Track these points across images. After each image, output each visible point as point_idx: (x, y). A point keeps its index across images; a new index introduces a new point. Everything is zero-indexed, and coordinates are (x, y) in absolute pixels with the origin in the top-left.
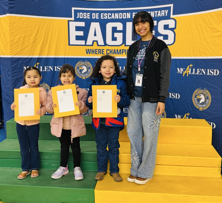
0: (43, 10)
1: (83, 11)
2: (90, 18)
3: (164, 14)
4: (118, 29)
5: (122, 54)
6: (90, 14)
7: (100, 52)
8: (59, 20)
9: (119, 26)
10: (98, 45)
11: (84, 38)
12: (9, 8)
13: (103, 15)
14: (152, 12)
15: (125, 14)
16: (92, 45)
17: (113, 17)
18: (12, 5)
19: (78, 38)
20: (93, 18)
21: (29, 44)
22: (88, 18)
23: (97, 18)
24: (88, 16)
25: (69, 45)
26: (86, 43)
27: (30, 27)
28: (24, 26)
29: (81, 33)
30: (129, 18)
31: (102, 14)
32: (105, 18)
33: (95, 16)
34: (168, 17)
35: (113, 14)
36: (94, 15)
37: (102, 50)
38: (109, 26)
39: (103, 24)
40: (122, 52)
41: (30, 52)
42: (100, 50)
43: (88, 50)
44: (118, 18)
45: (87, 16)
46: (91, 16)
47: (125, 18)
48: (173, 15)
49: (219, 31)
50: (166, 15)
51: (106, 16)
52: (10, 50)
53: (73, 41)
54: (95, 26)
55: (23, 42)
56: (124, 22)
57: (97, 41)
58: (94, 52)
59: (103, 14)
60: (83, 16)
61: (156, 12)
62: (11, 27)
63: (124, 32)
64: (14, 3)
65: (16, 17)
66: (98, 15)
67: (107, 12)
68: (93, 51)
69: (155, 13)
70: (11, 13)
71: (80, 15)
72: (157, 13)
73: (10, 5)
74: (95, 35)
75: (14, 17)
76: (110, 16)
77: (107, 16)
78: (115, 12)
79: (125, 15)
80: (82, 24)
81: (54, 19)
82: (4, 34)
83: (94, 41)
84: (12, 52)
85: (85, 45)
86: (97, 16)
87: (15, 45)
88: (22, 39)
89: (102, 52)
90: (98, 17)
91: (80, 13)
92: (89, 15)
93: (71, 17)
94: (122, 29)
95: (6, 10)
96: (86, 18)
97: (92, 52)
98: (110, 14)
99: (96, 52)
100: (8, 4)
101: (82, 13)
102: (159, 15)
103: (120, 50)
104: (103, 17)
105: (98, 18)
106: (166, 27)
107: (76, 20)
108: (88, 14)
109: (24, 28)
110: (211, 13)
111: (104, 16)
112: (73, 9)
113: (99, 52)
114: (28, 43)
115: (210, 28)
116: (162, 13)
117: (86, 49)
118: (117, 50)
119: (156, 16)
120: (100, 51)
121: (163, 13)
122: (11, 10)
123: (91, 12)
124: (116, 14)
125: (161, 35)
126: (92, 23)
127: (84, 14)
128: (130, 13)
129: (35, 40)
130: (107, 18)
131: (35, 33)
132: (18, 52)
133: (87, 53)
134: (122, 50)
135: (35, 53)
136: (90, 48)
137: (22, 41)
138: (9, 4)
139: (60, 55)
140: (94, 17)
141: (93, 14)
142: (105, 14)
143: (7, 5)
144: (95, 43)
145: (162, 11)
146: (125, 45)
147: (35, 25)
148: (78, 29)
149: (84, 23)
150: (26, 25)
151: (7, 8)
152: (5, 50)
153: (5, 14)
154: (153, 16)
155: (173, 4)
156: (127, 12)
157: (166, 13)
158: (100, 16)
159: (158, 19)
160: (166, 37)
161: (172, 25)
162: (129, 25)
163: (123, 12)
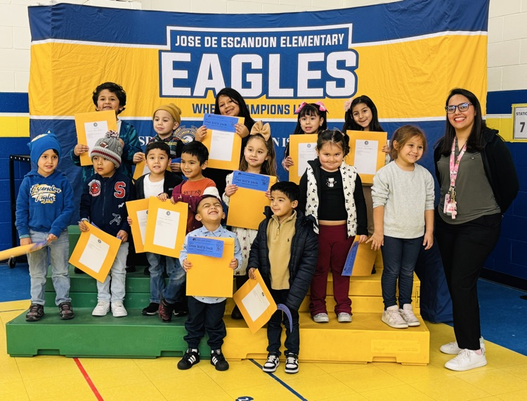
0: (113, 32)
1: (188, 34)
2: (200, 46)
3: (336, 40)
4: (253, 67)
5: (262, 113)
6: (200, 38)
8: (143, 49)
9: (256, 61)
10: (216, 97)
11: (190, 83)
12: (53, 28)
13: (224, 40)
14: (315, 37)
15: (267, 38)
16: (205, 97)
17: (244, 44)
18: (57, 24)
19: (178, 83)
20: (206, 46)
21: (87, 95)
22: (197, 45)
23: (213, 46)
24: (197, 42)
25: (161, 96)
26: (192, 92)
27: (89, 63)
28: (79, 60)
29: (183, 74)
30: (275, 46)
31: (223, 38)
32: (229, 46)
33: (210, 42)
34: (343, 47)
35: (244, 39)
36: (208, 40)
38: (237, 62)
39: (225, 58)
40: (262, 110)
43: (197, 105)
44: (253, 46)
45: (195, 42)
46: (202, 42)
47: (267, 46)
48: (353, 42)
49: (424, 74)
50: (341, 43)
51: (232, 43)
52: (54, 105)
53: (168, 88)
54: (210, 61)
55: (77, 90)
56: (264, 53)
57: (213, 88)
59: (225, 38)
60: (188, 42)
61: (323, 36)
62: (56, 63)
63: (265, 71)
64: (60, 20)
65: (64, 44)
66: (215, 40)
67: (234, 35)
68: (206, 107)
69: (321, 39)
70: (55, 38)
71: (182, 41)
72: (325, 39)
73: (54, 23)
74: (210, 77)
75: (60, 44)
76: (239, 42)
77: (233, 42)
78: (247, 35)
79: (266, 40)
80: (186, 57)
81: (133, 48)
82: (40, 76)
83: (207, 89)
84: (56, 109)
85: (192, 96)
86: (214, 42)
87: (62, 97)
88: (74, 86)
90: (215, 44)
91: (182, 37)
92: (198, 40)
93: (166, 44)
94: (261, 67)
95: (45, 32)
96: (193, 45)
97: (205, 109)
98: (239, 39)
99: (212, 109)
100: (50, 21)
101: (185, 37)
102: (328, 42)
103: (258, 106)
104: (224, 44)
105: (216, 46)
106: (341, 65)
107: (175, 49)
108: (197, 38)
109: (79, 64)
110: (413, 42)
111: (227, 43)
112: (169, 29)
114: (86, 92)
115: (411, 67)
116: (333, 40)
117: (193, 105)
118: (252, 106)
119: (323, 44)
122: (55, 32)
123: (203, 35)
124: (249, 39)
126: (205, 56)
127: (190, 37)
128: (275, 38)
130: (232, 46)
131: (100, 74)
132: (68, 108)
133: (195, 112)
134: (262, 106)
136: (200, 101)
137: (74, 90)
138: (53, 20)
139: (144, 116)
140: (208, 44)
141: (206, 38)
142: (229, 38)
143: (48, 23)
144: (210, 92)
145: (334, 36)
146: (268, 97)
147: (98, 60)
148: (178, 65)
149: (189, 54)
150: (82, 59)
151: (48, 29)
152: (43, 106)
153: (44, 39)
154: (318, 44)
155: (351, 24)
156: (269, 35)
157: (341, 39)
158: (219, 42)
159: (327, 50)
160: (341, 83)
161: (351, 62)
162: (275, 60)
163: (262, 35)
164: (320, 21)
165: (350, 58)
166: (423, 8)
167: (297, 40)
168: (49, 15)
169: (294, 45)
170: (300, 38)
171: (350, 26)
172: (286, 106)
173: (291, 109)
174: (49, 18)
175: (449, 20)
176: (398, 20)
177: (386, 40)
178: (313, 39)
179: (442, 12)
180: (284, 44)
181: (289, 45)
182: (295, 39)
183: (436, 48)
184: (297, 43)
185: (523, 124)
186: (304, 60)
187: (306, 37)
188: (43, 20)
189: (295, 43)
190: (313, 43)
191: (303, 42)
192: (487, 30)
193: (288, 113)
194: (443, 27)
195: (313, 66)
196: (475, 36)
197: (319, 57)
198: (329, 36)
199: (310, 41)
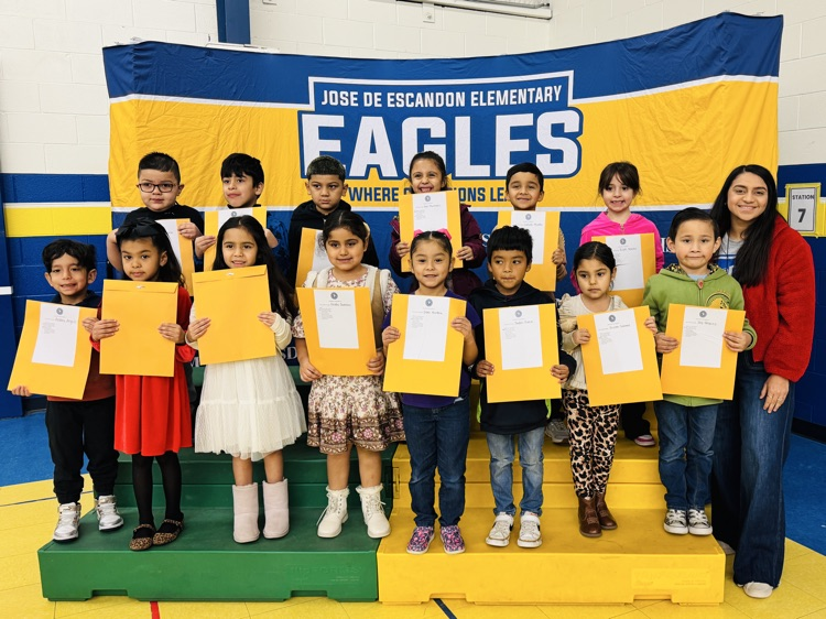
0: (230, 84)
1: (339, 87)
2: (357, 105)
3: (550, 95)
7: (388, 195)
9: (437, 127)
10: (381, 177)
11: (344, 157)
12: (136, 78)
13: (392, 97)
14: (520, 91)
15: (452, 94)
16: (366, 177)
17: (419, 102)
18: (143, 72)
20: (366, 104)
22: (353, 104)
23: (376, 105)
24: (353, 99)
25: (303, 176)
26: (349, 171)
27: (195, 129)
28: (178, 126)
29: (334, 146)
30: (463, 104)
31: (389, 95)
32: (398, 105)
33: (372, 100)
34: (560, 105)
35: (419, 95)
36: (368, 96)
37: (393, 189)
38: (410, 127)
39: (394, 122)
41: (198, 197)
42: (388, 189)
43: (356, 189)
44: (431, 105)
45: (349, 100)
46: (360, 99)
47: (452, 105)
48: (574, 98)
49: (686, 141)
50: (557, 99)
51: (402, 100)
54: (372, 127)
56: (449, 115)
57: (378, 167)
58: (370, 194)
59: (393, 94)
60: (340, 99)
61: (531, 90)
62: (142, 130)
64: (147, 67)
65: (154, 102)
66: (379, 97)
67: (405, 89)
68: (368, 192)
69: (528, 93)
70: (141, 92)
71: (331, 98)
72: (535, 93)
73: (138, 71)
74: (373, 150)
75: (149, 102)
76: (411, 100)
77: (404, 99)
78: (423, 89)
79: (450, 96)
80: (337, 121)
81: (259, 108)
82: (123, 149)
83: (369, 167)
85: (347, 177)
86: (377, 100)
89: (394, 195)
90: (379, 103)
91: (331, 93)
92: (355, 96)
93: (307, 102)
94: (444, 135)
95: (125, 83)
96: (347, 104)
97: (366, 194)
99: (376, 194)
100: (131, 67)
101: (336, 93)
102: (539, 98)
104: (392, 103)
105: (380, 105)
106: (557, 130)
107: (321, 110)
108: (352, 93)
109: (177, 132)
110: (667, 93)
111: (396, 101)
112: (312, 80)
113: (384, 195)
114: (191, 172)
115: (664, 132)
116: (546, 95)
117: (350, 189)
119: (531, 101)
120: (386, 192)
121: (548, 94)
122: (141, 84)
123: (361, 89)
124: (427, 95)
125: (544, 151)
126: (365, 120)
127: (342, 93)
128: (463, 94)
129: (209, 165)
130: (402, 105)
131: (211, 146)
133: (352, 199)
135: (210, 199)
138: (137, 67)
139: (278, 204)
140: (368, 102)
141: (366, 94)
142: (398, 95)
143: (130, 71)
144: (374, 171)
145: (546, 88)
146: (454, 178)
147: (207, 125)
148: (325, 133)
149: (342, 117)
150: (183, 123)
151: (130, 79)
152: (127, 193)
153: (125, 94)
154: (524, 102)
155: (572, 72)
156: (454, 89)
157: (557, 94)
158: (384, 100)
159: (537, 109)
160: (557, 156)
161: (571, 125)
162: (463, 125)
163: (445, 89)
164: (527, 68)
165: (570, 121)
166: (683, 43)
167: (494, 95)
168: (130, 58)
169: (490, 104)
170: (499, 93)
171: (570, 74)
172: (479, 189)
173: (487, 194)
174: (131, 63)
175: (726, 59)
176: (643, 62)
177: (625, 92)
178: (516, 94)
179: (714, 47)
180: (475, 102)
181: (482, 104)
182: (492, 95)
183: (705, 102)
184: (494, 101)
185: (803, 211)
186: (504, 124)
187: (506, 92)
188: (122, 67)
189: (492, 101)
190: (516, 100)
191: (503, 99)
192: (777, 75)
193: (483, 200)
194: (716, 69)
195: (516, 133)
196: (762, 84)
197: (525, 120)
198: (539, 89)
199: (512, 97)
